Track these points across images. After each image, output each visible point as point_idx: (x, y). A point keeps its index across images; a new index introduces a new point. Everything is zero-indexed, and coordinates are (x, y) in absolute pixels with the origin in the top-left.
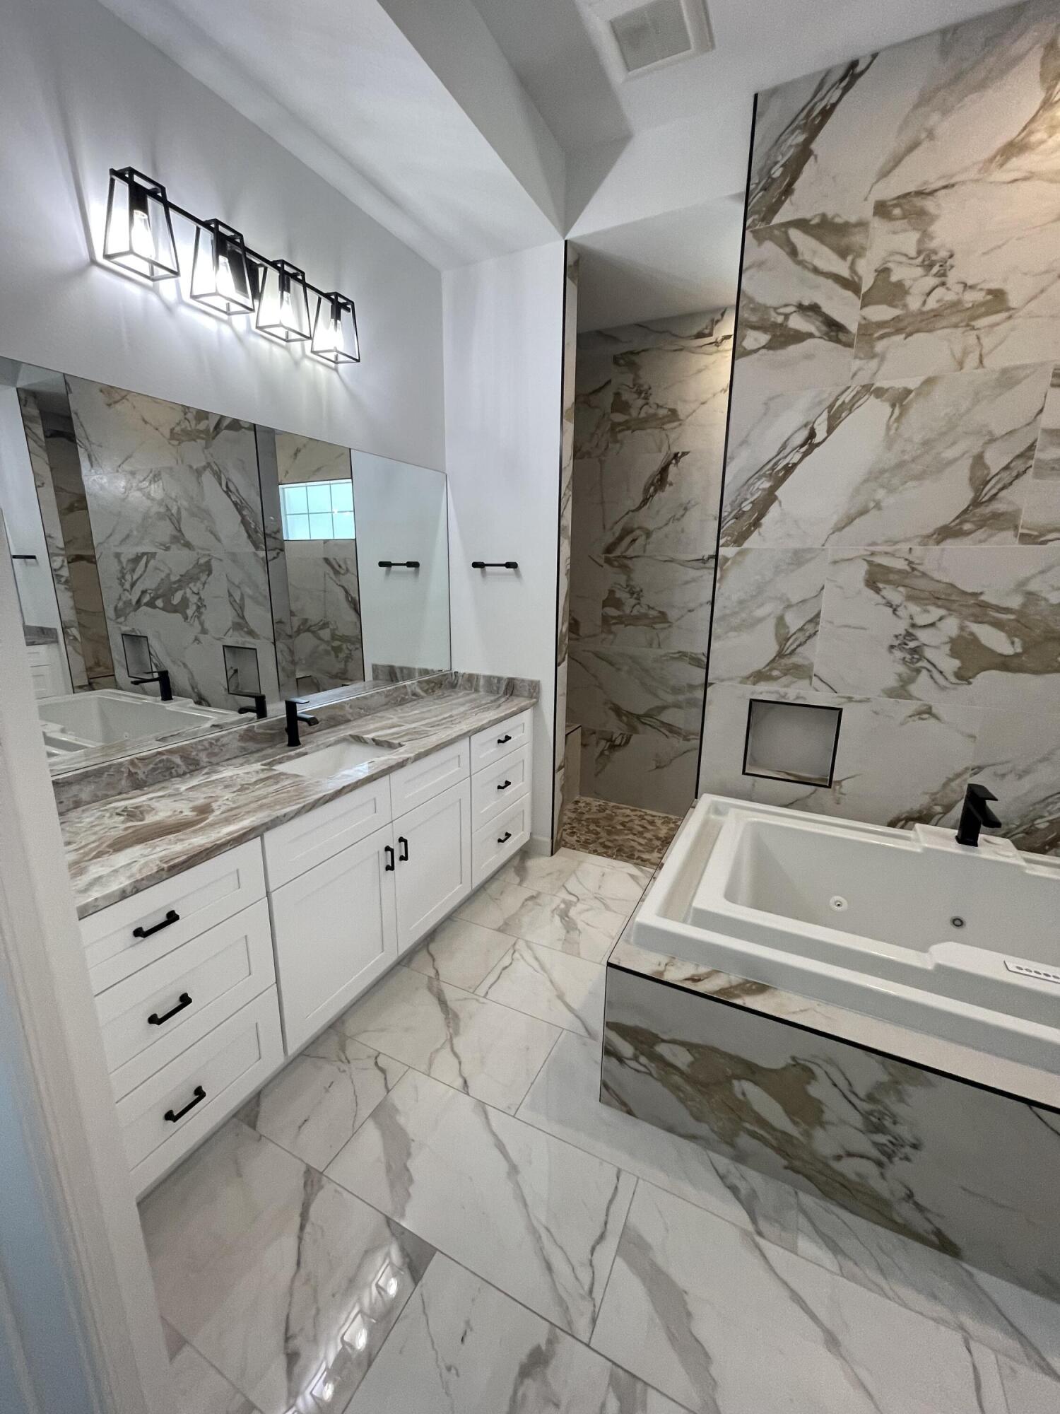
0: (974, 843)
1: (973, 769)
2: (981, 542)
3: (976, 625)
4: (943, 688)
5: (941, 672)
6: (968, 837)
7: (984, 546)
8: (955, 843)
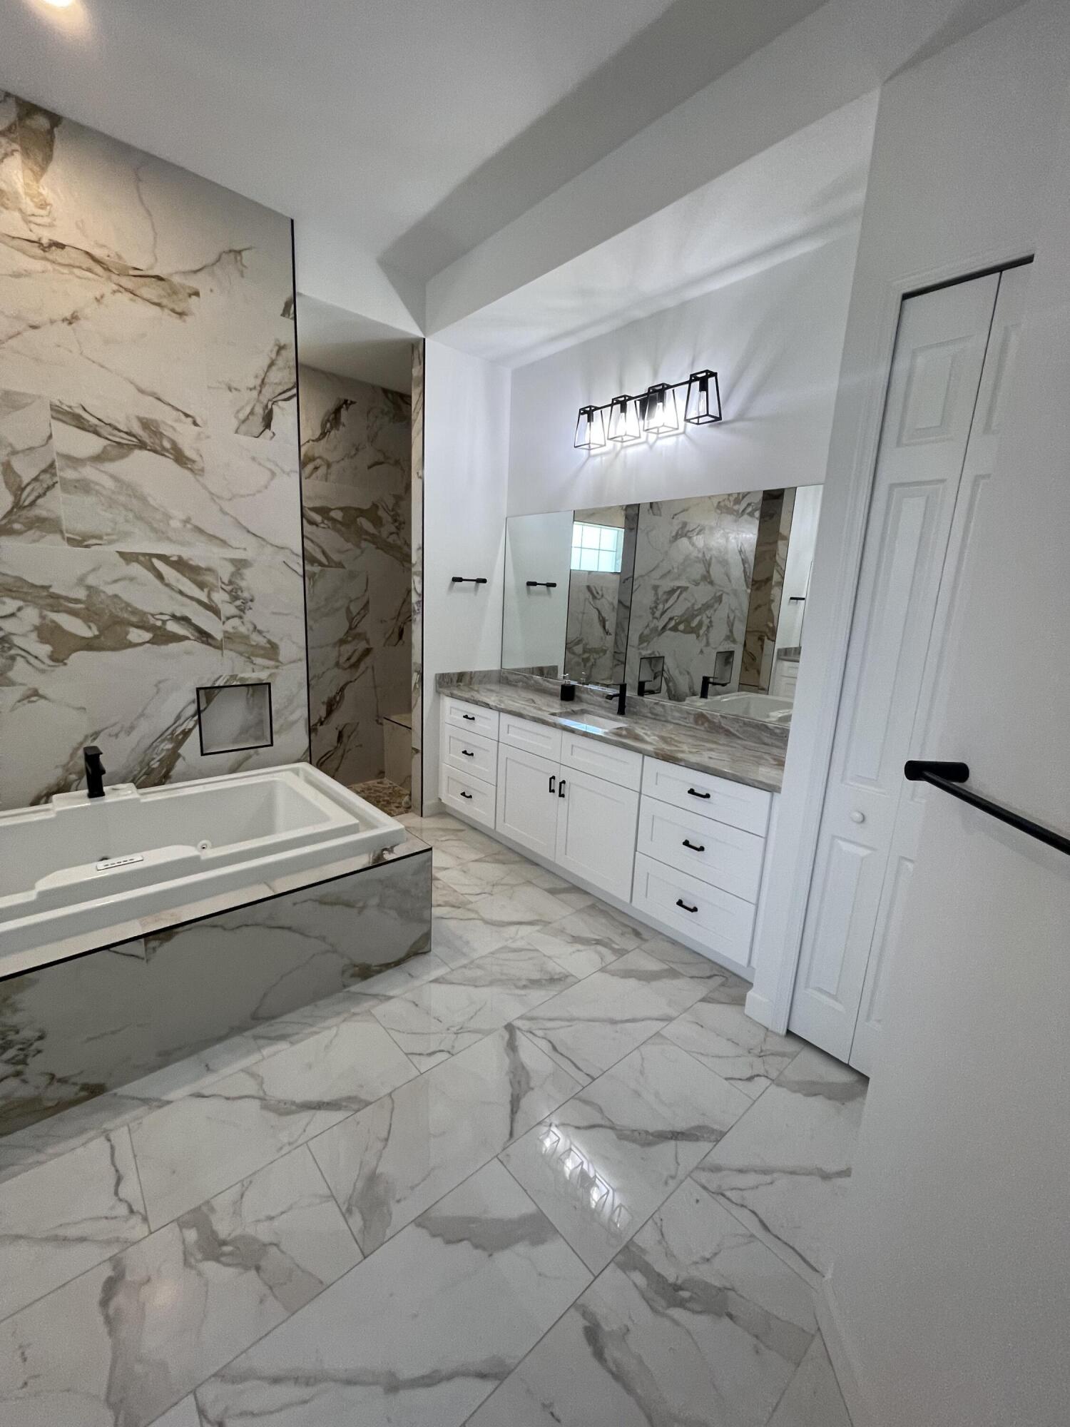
0: (102, 794)
1: (91, 736)
2: (34, 541)
3: (55, 614)
4: (43, 671)
5: (36, 657)
6: (96, 791)
7: (37, 545)
8: (88, 800)
